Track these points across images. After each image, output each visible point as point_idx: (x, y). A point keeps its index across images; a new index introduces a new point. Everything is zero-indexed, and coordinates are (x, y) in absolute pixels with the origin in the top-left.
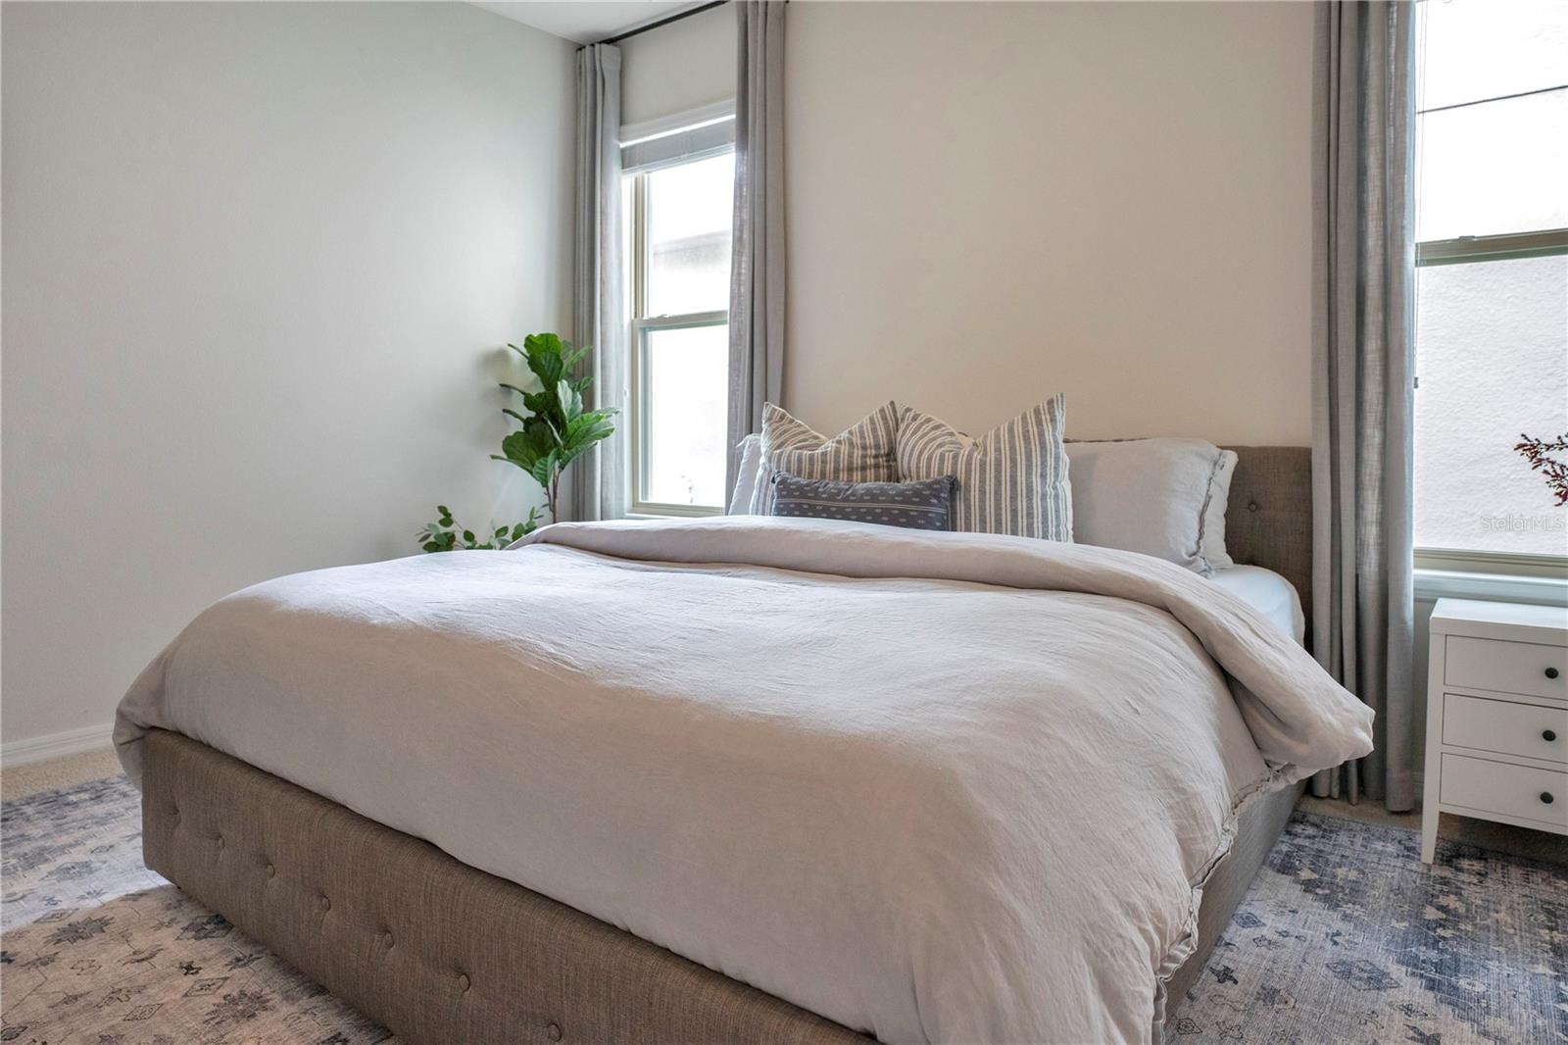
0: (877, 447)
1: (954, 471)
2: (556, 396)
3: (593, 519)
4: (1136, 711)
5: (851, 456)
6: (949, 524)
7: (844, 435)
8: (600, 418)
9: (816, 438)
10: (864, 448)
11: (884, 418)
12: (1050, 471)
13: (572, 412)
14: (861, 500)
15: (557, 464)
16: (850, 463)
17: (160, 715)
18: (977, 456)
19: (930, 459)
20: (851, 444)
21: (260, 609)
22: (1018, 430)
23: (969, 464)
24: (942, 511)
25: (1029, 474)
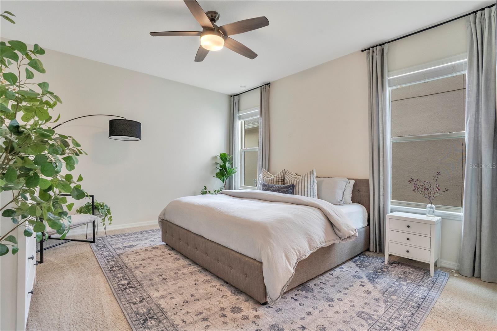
0: (281, 178)
1: (294, 183)
2: (225, 165)
3: (233, 189)
4: (303, 223)
5: (276, 179)
6: (292, 193)
7: (276, 175)
8: (234, 170)
9: (271, 175)
10: (279, 178)
11: (283, 172)
12: (312, 183)
13: (229, 168)
14: (276, 188)
15: (226, 178)
16: (276, 181)
17: (164, 217)
18: (298, 180)
19: (290, 180)
20: (277, 177)
21: (179, 202)
22: (306, 175)
23: (296, 182)
24: (291, 190)
25: (307, 184)
